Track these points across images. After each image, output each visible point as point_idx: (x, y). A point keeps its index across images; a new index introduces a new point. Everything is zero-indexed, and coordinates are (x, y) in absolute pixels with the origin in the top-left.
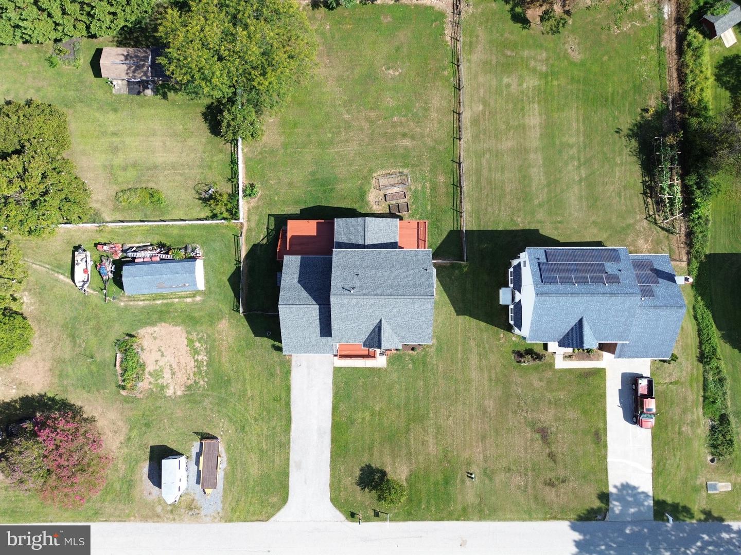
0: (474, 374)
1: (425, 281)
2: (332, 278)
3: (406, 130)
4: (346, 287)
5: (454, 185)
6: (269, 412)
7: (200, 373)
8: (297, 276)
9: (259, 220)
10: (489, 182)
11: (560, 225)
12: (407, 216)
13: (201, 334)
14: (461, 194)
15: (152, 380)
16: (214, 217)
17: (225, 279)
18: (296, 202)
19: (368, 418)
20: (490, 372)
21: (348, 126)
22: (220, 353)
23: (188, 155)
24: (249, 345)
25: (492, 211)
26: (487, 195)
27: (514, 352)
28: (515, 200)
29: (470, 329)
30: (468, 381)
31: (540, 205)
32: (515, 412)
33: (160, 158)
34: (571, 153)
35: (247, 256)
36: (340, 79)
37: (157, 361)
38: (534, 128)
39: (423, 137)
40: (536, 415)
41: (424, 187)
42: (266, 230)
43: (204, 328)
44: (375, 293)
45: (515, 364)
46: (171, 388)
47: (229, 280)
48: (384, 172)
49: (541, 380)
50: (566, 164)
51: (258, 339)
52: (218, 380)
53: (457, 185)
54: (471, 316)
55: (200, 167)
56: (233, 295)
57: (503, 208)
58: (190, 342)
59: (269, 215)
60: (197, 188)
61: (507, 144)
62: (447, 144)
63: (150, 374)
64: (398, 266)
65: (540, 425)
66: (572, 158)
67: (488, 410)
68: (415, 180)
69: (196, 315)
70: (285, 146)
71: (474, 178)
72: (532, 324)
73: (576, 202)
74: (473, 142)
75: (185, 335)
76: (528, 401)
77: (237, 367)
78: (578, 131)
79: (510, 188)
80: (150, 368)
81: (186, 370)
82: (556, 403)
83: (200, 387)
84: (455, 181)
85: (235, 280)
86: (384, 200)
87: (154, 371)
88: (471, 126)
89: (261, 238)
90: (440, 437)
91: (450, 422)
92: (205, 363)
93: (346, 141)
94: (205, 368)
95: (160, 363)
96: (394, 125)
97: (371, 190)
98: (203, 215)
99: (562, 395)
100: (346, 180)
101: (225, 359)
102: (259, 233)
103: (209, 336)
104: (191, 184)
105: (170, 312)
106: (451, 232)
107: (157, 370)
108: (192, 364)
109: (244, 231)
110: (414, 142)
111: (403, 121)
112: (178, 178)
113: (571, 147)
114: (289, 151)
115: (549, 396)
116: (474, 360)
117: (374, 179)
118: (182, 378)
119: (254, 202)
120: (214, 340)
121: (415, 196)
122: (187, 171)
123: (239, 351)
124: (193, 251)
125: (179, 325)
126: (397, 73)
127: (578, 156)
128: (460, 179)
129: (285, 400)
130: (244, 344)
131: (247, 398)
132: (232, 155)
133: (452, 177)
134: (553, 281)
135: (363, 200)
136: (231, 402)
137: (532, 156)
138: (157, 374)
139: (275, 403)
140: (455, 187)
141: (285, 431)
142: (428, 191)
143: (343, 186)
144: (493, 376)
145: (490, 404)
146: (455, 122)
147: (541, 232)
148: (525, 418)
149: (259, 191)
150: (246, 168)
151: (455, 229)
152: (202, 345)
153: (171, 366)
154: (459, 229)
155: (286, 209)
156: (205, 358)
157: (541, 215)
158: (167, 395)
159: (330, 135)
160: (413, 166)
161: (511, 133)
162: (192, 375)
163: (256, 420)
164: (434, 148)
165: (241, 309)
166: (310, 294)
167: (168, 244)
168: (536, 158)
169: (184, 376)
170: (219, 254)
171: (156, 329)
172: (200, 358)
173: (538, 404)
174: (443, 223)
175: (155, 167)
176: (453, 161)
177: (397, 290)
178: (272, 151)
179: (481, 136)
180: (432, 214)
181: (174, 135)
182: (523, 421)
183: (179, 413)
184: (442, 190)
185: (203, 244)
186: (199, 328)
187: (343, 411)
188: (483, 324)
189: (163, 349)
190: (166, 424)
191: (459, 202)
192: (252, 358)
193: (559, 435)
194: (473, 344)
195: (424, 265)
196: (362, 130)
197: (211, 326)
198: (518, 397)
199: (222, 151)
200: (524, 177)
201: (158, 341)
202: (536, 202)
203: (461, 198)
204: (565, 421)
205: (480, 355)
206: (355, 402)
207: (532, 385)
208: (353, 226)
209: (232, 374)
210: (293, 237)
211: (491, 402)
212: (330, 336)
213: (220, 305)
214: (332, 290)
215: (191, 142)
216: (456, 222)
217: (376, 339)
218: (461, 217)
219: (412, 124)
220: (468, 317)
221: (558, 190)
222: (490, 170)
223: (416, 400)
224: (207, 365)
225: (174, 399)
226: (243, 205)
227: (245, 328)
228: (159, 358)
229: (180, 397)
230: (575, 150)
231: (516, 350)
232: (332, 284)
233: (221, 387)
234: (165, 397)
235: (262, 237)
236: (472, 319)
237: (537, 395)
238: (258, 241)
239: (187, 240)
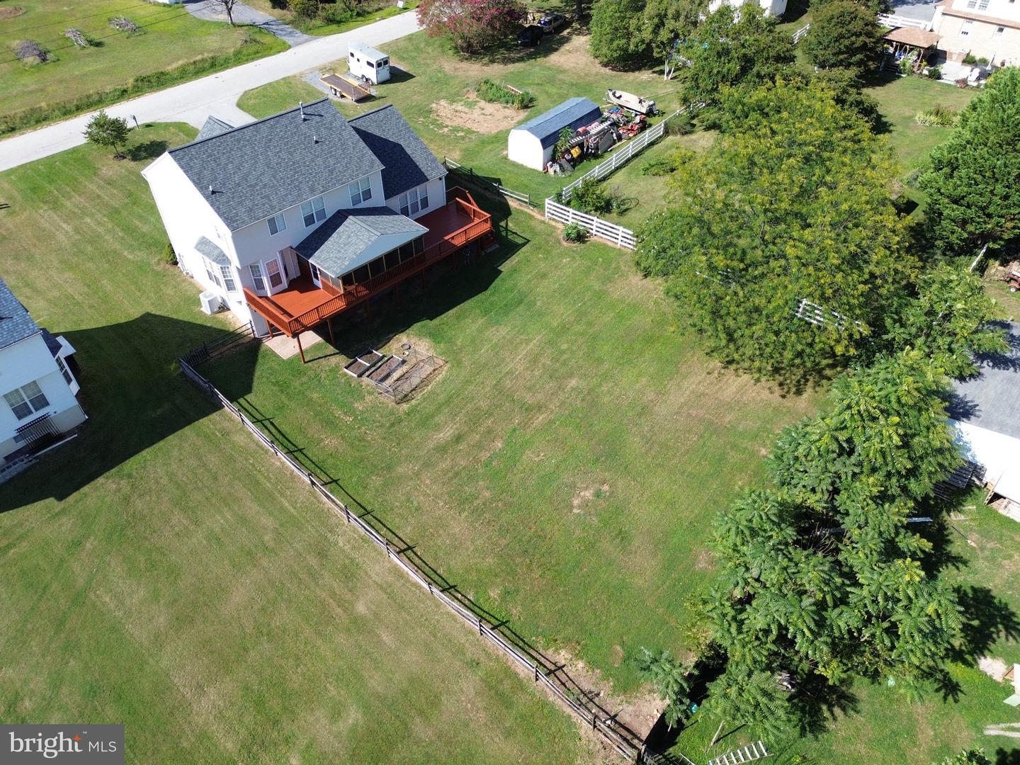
1: (201, 172)
3: (463, 447)
5: (299, 451)
7: (433, 123)
9: (533, 230)
10: (228, 501)
13: (467, 140)
15: (470, 100)
18: (515, 271)
21: (554, 375)
26: (216, 479)
28: (146, 511)
30: (68, 269)
31: (77, 544)
36: (645, 411)
37: (483, 109)
38: (198, 687)
39: (425, 465)
41: (350, 411)
42: (514, 230)
43: (471, 145)
46: (445, 105)
48: (436, 381)
50: (56, 680)
57: (165, 480)
58: (470, 132)
59: (529, 241)
60: (634, 201)
61: (241, 595)
62: (370, 494)
70: (601, 294)
75: (482, 132)
79: (174, 522)
80: (482, 104)
81: (448, 118)
83: (419, 116)
84: (301, 457)
87: (476, 104)
89: (510, 223)
92: (436, 129)
93: (535, 361)
94: (431, 127)
95: (477, 110)
96: (491, 435)
97: (433, 351)
100: (481, 331)
102: (518, 224)
103: (458, 143)
104: (645, 199)
107: (474, 106)
108: (447, 123)
109: (535, 214)
110: (432, 446)
111: (484, 453)
114: (590, 293)
117: (441, 363)
119: (560, 235)
120: (449, 144)
126: (576, 502)
133: (314, 459)
135: (430, 334)
137: (162, 621)
138: (471, 105)
140: (292, 449)
142: (338, 413)
143: (477, 326)
149: (568, 245)
151: (239, 400)
152: (456, 136)
153: (466, 113)
155: (517, 260)
156: (441, 132)
159: (564, 346)
160: (400, 421)
162: (438, 118)
164: (389, 468)
169: (444, 115)
172: (446, 129)
174: (269, 393)
176: (336, 481)
178: (608, 279)
179: (314, 561)
183: (417, 98)
184: (314, 430)
186: (476, 142)
189: (488, 116)
190: (419, 89)
196: (530, 389)
197: (466, 149)
201: (501, 117)
205: (67, 298)
219: (463, 463)
222: (244, 521)
225: (433, 101)
229: (430, 104)
234: (443, 99)
238: (509, 219)
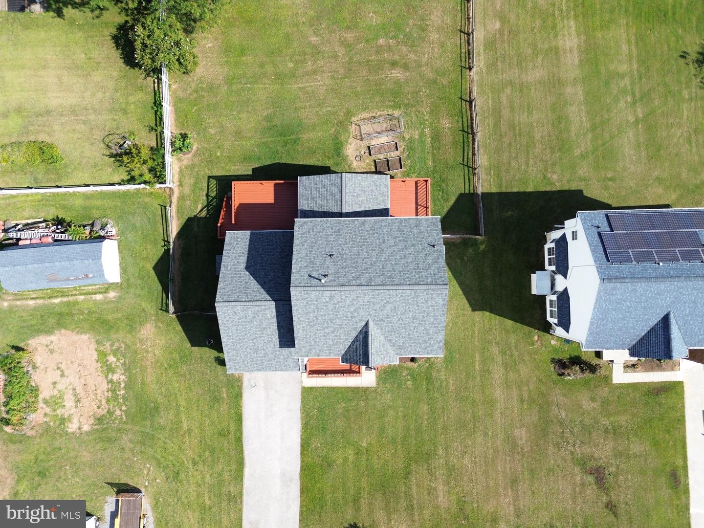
0: (498, 394)
1: (433, 263)
2: (294, 261)
3: (397, 57)
4: (314, 274)
5: (463, 131)
6: (213, 452)
7: (115, 398)
8: (243, 259)
9: (195, 184)
10: (512, 126)
11: (610, 183)
12: (399, 175)
13: (117, 344)
14: (473, 144)
15: (48, 410)
16: (132, 180)
17: (150, 266)
18: (246, 159)
19: (351, 458)
20: (520, 390)
21: (316, 52)
22: (143, 369)
23: (93, 95)
24: (184, 359)
25: (517, 166)
26: (510, 144)
27: (553, 361)
28: (548, 151)
29: (491, 329)
30: (491, 403)
31: (583, 157)
32: (557, 445)
33: (54, 99)
34: (622, 85)
35: (180, 235)
37: (55, 383)
38: (571, 51)
39: (420, 66)
40: (587, 450)
41: (423, 134)
42: (205, 198)
43: (121, 335)
44: (358, 282)
45: (555, 377)
46: (75, 421)
47: (155, 268)
48: (367, 115)
49: (593, 399)
50: (616, 100)
51: (196, 349)
52: (141, 407)
53: (469, 131)
54: (491, 311)
55: (112, 110)
56: (160, 288)
57: (531, 162)
58: (102, 356)
59: (209, 177)
60: (107, 140)
61: (535, 74)
62: (453, 76)
63: (46, 402)
64: (392, 242)
65: (592, 464)
66: (624, 92)
67: (520, 443)
68: (410, 126)
69: (109, 317)
70: (229, 81)
71: (491, 121)
72: (592, 324)
73: (632, 152)
74: (488, 72)
75: (93, 346)
76: (576, 430)
77: (167, 389)
78: (630, 55)
79: (540, 135)
80: (45, 393)
81: (96, 395)
82: (615, 432)
83: (116, 419)
84: (465, 125)
85: (162, 268)
86: (367, 154)
87: (51, 397)
88: (484, 50)
89: (199, 210)
90: (452, 483)
91: (466, 460)
92: (123, 385)
93: (314, 72)
94: (122, 392)
95: (60, 387)
96: (379, 50)
97: (350, 140)
98: (116, 179)
99: (622, 419)
100: (314, 127)
101: (150, 377)
102: (195, 202)
103: (128, 347)
104: (98, 135)
105: (72, 315)
106: (462, 196)
107: (55, 396)
108: (105, 386)
109: (175, 199)
110: (408, 74)
111: (391, 44)
112: (80, 127)
113: (622, 77)
114: (234, 88)
115: (605, 422)
116: (498, 373)
117: (353, 125)
118: (89, 407)
119: (187, 158)
120: (136, 352)
121: (410, 148)
122: (92, 117)
123: (170, 366)
124: (103, 228)
125: (85, 333)
127: (632, 89)
128: (472, 123)
129: (235, 434)
130: (176, 356)
131: (182, 433)
132: (155, 94)
133: (460, 120)
134: (624, 259)
135: (338, 155)
136: (159, 439)
137: (569, 90)
138: (55, 402)
139: (222, 439)
140: (465, 134)
141: (236, 478)
142: (429, 140)
143: (312, 135)
144: (525, 396)
145: (522, 435)
146: (463, 45)
147: (586, 193)
148: (572, 453)
149: (194, 144)
150: (176, 111)
151: (467, 191)
152: (118, 360)
153: (74, 389)
154: (472, 191)
155: (233, 168)
156: (123, 377)
157: (584, 170)
158: (70, 431)
159: (291, 65)
160: (407, 106)
161: (539, 59)
162: (104, 402)
163: (195, 463)
164: (435, 82)
165: (171, 308)
166: (263, 284)
167: (68, 219)
168: (575, 93)
169: (94, 403)
170: (140, 233)
171: (53, 338)
172: (115, 377)
173: (590, 434)
174: (450, 184)
175: (48, 112)
176: (461, 98)
177: (390, 277)
178: (211, 88)
179: (499, 63)
180: (434, 171)
181: (74, 67)
182: (569, 457)
183: (86, 456)
184: (448, 139)
185: (118, 219)
186: (113, 336)
187: (316, 448)
188: (509, 323)
189: (63, 367)
190: (68, 472)
191: (471, 154)
192: (188, 377)
193: (621, 477)
194: (495, 350)
195: (430, 240)
196: (335, 57)
197: (130, 332)
198: (561, 423)
199: (141, 89)
200: (560, 119)
201: (56, 356)
202: (577, 152)
203: (473, 149)
204: (628, 457)
205: (506, 365)
206: (333, 435)
207: (581, 407)
208: (324, 186)
209: (160, 399)
210: (241, 206)
211: (523, 432)
212: (294, 346)
213: (144, 304)
214: (293, 278)
215: (97, 77)
216: (467, 182)
217: (361, 352)
218: (474, 174)
219: (404, 48)
220: (487, 314)
221: (607, 136)
222: (512, 110)
223: (419, 430)
224: (125, 388)
225: (79, 437)
226: (172, 164)
227: (177, 334)
228: (58, 379)
229: (87, 433)
230: (627, 81)
231: (557, 357)
232: (294, 270)
233: (145, 418)
234: (67, 434)
235: (200, 207)
236: (493, 315)
237: (587, 421)
238: (195, 214)
239: (95, 214)
